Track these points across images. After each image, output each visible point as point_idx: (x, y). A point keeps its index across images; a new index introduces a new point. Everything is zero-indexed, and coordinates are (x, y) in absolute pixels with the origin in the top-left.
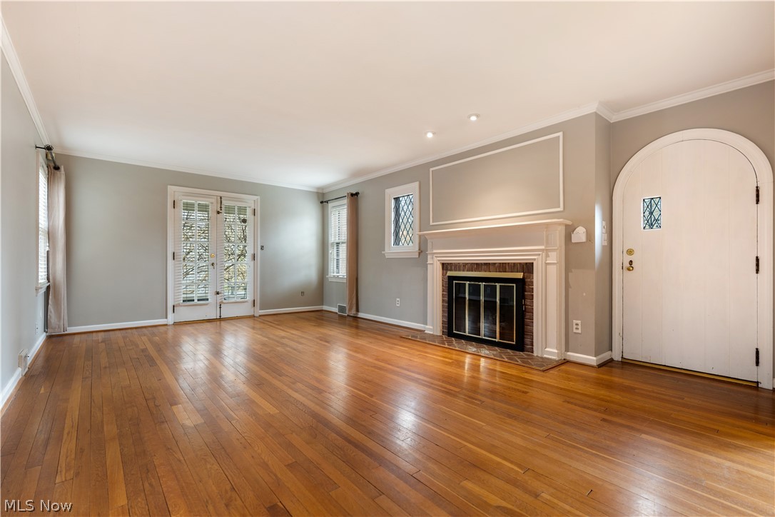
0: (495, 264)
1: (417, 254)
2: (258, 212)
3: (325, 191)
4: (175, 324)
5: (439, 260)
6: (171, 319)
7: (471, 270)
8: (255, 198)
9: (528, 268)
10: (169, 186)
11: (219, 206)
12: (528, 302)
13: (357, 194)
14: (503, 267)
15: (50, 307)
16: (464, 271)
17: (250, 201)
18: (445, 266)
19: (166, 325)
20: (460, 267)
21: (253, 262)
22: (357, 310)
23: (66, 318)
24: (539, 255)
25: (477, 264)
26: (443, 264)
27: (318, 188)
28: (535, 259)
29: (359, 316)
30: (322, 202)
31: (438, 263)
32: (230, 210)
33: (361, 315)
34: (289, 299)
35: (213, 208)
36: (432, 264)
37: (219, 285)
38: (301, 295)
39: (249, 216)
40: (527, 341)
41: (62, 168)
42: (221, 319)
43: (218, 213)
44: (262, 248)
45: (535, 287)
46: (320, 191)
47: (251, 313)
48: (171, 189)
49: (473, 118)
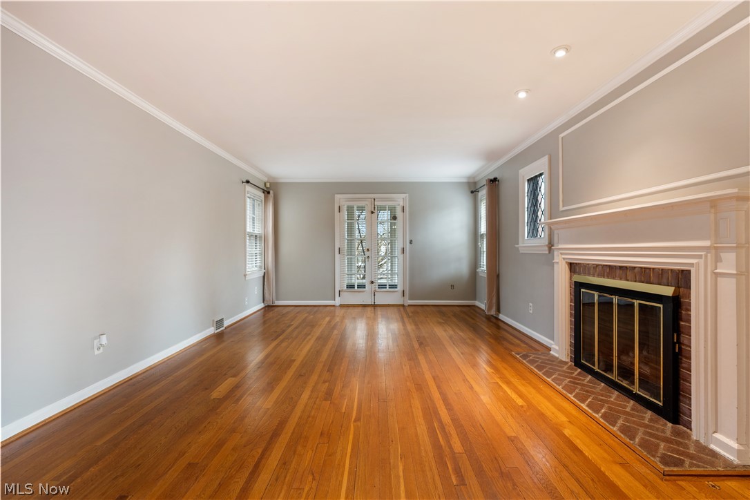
0: (635, 268)
1: (547, 248)
2: (407, 209)
3: (477, 179)
4: (342, 306)
5: (564, 259)
6: (337, 302)
7: (602, 275)
8: (403, 196)
9: (682, 278)
10: (336, 195)
11: (373, 206)
12: (684, 338)
13: (495, 180)
14: (645, 274)
15: (265, 286)
16: (594, 275)
17: (399, 200)
18: (573, 267)
19: (334, 306)
20: (589, 269)
21: (402, 255)
22: (498, 310)
23: (274, 295)
24: (700, 257)
25: (610, 266)
26: (571, 265)
27: (469, 178)
28: (692, 265)
29: (500, 318)
30: (472, 192)
31: (564, 262)
32: (383, 208)
33: (502, 317)
34: (438, 292)
35: (369, 208)
36: (558, 263)
37: (373, 275)
38: (450, 288)
39: (399, 213)
40: (683, 406)
41: (271, 192)
42: (374, 306)
43: (372, 213)
44: (411, 242)
45: (693, 313)
46: (471, 180)
47: (402, 303)
48: (337, 197)
49: (561, 54)
